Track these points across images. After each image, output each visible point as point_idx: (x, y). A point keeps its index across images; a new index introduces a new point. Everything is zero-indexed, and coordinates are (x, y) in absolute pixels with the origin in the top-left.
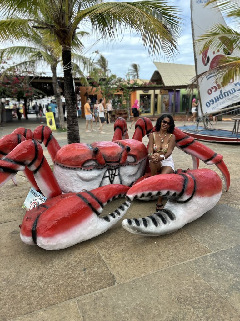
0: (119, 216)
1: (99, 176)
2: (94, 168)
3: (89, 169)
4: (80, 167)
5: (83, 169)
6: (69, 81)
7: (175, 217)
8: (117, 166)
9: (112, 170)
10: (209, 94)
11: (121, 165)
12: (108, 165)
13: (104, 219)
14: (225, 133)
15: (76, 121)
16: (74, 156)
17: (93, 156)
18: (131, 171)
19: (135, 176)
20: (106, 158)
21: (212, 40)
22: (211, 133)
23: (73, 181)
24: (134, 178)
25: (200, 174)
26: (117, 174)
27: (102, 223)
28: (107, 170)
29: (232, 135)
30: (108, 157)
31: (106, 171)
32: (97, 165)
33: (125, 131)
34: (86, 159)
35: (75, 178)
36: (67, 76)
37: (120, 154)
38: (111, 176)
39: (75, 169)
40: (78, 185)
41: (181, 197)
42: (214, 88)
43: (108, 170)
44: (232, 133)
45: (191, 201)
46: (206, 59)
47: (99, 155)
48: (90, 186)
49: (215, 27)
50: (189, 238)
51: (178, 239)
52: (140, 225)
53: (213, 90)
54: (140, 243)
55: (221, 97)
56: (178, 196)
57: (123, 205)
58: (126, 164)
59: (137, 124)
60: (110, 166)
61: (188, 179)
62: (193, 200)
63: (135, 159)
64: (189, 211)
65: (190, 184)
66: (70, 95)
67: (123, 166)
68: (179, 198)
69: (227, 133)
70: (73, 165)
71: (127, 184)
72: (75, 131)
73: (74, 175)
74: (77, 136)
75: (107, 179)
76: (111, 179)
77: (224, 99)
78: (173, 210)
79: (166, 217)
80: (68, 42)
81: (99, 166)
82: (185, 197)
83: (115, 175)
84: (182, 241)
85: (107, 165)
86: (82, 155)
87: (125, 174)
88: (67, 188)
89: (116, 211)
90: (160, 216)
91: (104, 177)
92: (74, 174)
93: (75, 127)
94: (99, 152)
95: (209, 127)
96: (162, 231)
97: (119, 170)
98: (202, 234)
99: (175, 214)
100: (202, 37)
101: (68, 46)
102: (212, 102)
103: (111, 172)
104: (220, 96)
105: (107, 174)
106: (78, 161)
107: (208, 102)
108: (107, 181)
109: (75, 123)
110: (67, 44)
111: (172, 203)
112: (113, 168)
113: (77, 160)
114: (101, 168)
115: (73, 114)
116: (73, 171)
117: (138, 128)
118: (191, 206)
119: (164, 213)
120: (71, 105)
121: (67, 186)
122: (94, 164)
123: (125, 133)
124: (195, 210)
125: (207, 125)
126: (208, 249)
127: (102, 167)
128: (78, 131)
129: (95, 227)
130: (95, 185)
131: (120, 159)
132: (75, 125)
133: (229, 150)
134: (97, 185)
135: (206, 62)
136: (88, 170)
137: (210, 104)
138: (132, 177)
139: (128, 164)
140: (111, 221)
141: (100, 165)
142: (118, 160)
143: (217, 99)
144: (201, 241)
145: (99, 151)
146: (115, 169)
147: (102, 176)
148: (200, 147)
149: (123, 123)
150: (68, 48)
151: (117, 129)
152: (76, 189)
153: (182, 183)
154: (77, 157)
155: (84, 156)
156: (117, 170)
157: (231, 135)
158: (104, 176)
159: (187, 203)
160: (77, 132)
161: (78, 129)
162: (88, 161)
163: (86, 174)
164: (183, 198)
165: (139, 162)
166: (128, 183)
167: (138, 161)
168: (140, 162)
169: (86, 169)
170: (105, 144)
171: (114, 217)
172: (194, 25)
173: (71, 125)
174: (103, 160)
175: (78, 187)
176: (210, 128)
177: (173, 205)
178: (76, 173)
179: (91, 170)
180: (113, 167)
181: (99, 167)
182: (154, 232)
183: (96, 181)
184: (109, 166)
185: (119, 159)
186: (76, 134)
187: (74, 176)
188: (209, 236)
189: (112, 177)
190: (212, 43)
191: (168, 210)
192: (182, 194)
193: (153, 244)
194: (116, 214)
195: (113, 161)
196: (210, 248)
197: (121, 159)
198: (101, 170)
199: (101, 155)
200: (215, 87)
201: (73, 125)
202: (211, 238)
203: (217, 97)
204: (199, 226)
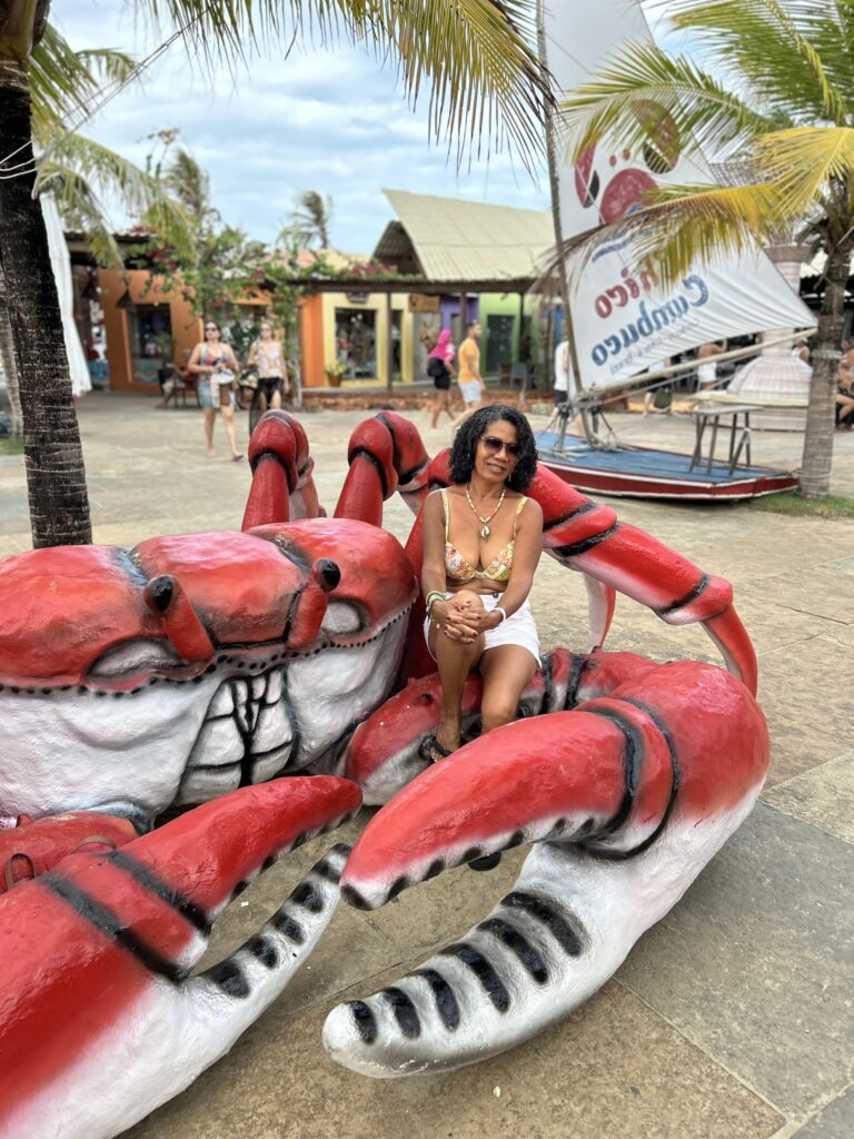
0: (297, 950)
1: (183, 717)
2: (154, 682)
3: (127, 687)
4: (73, 681)
5: (92, 689)
6: (26, 236)
7: (587, 937)
8: (274, 658)
9: (249, 681)
10: (603, 315)
11: (295, 655)
12: (230, 661)
13: (214, 988)
14: (661, 461)
15: (71, 421)
16: (38, 624)
17: (146, 619)
18: (345, 676)
19: (361, 696)
20: (215, 627)
21: (619, 107)
22: (613, 461)
23: (40, 752)
24: (359, 702)
25: (683, 701)
26: (273, 696)
27: (205, 1021)
28: (224, 682)
29: (691, 469)
30: (227, 620)
31: (220, 689)
32: (172, 661)
33: (301, 473)
34: (107, 639)
35: (52, 739)
36: (15, 209)
37: (290, 599)
38: (242, 712)
39: (46, 693)
40: (68, 770)
41: (614, 834)
42: (616, 293)
43: (231, 681)
44: (689, 461)
45: (658, 844)
46: (587, 182)
47: (178, 617)
48: (133, 771)
49: (631, 58)
50: (654, 1036)
51: (602, 1049)
52: (423, 1025)
53: (615, 301)
54: (419, 1108)
55: (646, 329)
56: (600, 830)
57: (314, 879)
58: (319, 646)
59: (360, 443)
60: (241, 665)
61: (640, 737)
62: (668, 840)
63: (360, 616)
64: (645, 893)
65: (652, 764)
66: (30, 298)
67: (307, 655)
68: (603, 839)
69: (670, 463)
70: (37, 676)
71: (322, 735)
72: (61, 467)
73: (44, 723)
74: (74, 490)
75: (227, 728)
76: (246, 724)
77: (655, 334)
78: (574, 897)
79: (542, 944)
80: (12, 50)
81: (181, 666)
82: (635, 835)
83: (263, 704)
84: (626, 1062)
85: (221, 660)
86: (88, 617)
87: (315, 694)
88: (10, 793)
89: (281, 921)
90: (513, 939)
91: (210, 719)
92: (43, 717)
93: (64, 451)
94: (180, 601)
95: (602, 435)
96: (530, 1027)
97: (285, 678)
98: (706, 998)
99: (584, 919)
100: (582, 92)
101: (12, 66)
102: (613, 347)
103: (242, 689)
104: (639, 322)
105: (225, 704)
106: (64, 654)
107: (601, 347)
108: (223, 736)
109: (61, 431)
110: (10, 58)
111: (561, 853)
112: (255, 673)
113: (60, 646)
114: (189, 678)
115: (49, 391)
116: (35, 703)
117: (362, 459)
118: (655, 870)
119: (534, 922)
120: (40, 346)
121: (11, 781)
122: (153, 657)
123: (301, 482)
124: (673, 883)
125: (596, 430)
126: (763, 1103)
127: (198, 669)
128: (81, 465)
129: (165, 1058)
130: (162, 763)
131: (288, 627)
132: (63, 439)
133: (688, 531)
134: (172, 761)
135: (588, 192)
136: (118, 695)
137: (605, 353)
138: (347, 703)
139: (330, 644)
140: (255, 990)
141: (186, 662)
142: (278, 632)
143: (630, 336)
144: (717, 1049)
145: (180, 591)
146: (267, 676)
147: (201, 715)
148: (641, 548)
149: (292, 437)
150: (11, 76)
151: (267, 464)
152: (62, 793)
153: (617, 766)
154: (59, 627)
155: (96, 623)
156: (276, 679)
157: (684, 468)
158: (211, 716)
159: (638, 858)
160: (73, 470)
161: (80, 456)
162: (121, 645)
163: (109, 715)
164: (622, 838)
165: (379, 628)
166: (330, 731)
167: (372, 625)
168: (383, 630)
169: (110, 692)
170: (209, 546)
171: (271, 960)
172: (548, 42)
173: (43, 440)
174: (202, 639)
175: (68, 784)
176: (605, 441)
177: (568, 866)
178: (55, 711)
179: (136, 692)
180: (253, 666)
181: (178, 671)
182: (490, 1045)
183: (166, 741)
184: (235, 664)
185: (283, 628)
186: (67, 482)
187: (47, 730)
188: (742, 1007)
189: (249, 715)
190: (617, 119)
191: (550, 900)
192: (619, 821)
193: (484, 1102)
194: (277, 939)
195: (255, 638)
196: (771, 1095)
197: (294, 623)
198: (195, 688)
199: (189, 615)
200: (619, 288)
201: (53, 440)
202: (755, 1023)
203: (631, 327)
204: (684, 943)
